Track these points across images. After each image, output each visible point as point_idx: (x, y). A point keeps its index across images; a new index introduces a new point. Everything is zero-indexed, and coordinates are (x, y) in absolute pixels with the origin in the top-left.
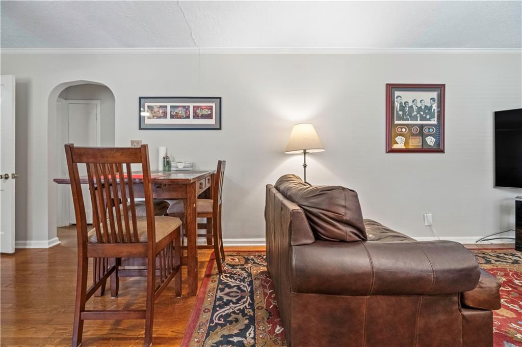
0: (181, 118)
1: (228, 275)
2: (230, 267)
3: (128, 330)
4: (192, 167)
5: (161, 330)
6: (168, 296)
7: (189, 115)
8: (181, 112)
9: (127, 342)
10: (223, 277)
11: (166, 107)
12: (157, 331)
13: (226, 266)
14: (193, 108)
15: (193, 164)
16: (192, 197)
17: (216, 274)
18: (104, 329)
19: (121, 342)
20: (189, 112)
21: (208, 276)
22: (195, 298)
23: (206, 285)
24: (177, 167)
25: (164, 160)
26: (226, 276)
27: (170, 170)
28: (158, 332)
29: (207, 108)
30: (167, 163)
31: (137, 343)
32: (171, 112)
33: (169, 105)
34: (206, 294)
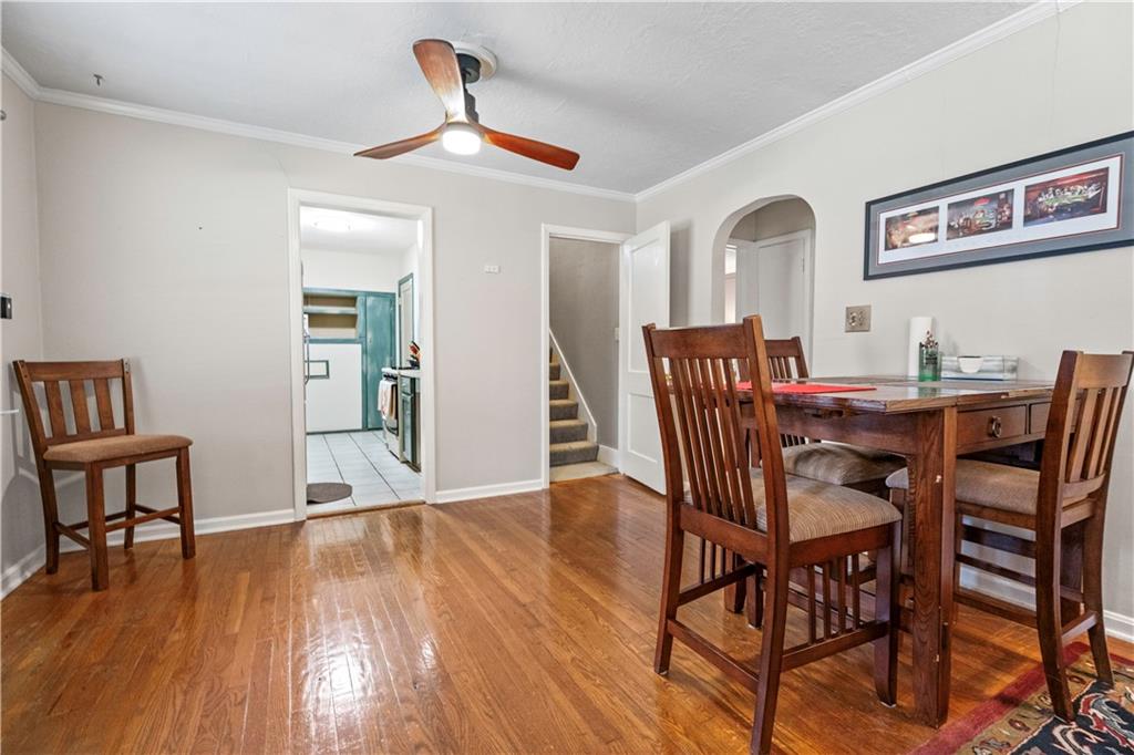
0: (981, 232)
1: (1093, 739)
2: (1117, 720)
3: (743, 701)
4: (1014, 370)
5: (802, 745)
6: (861, 685)
7: (1010, 218)
8: (981, 214)
9: (730, 720)
10: (1063, 733)
11: (935, 210)
12: (792, 741)
13: (1105, 708)
14: (1026, 192)
15: (1018, 361)
16: (933, 454)
17: (1043, 712)
18: (709, 670)
19: (720, 712)
20: (1011, 208)
21: (1008, 700)
22: (928, 733)
23: (982, 720)
24: (959, 370)
25: (921, 352)
26: (1079, 737)
27: (936, 377)
28: (791, 745)
29: (1081, 182)
30: (931, 359)
31: (744, 734)
32: (950, 219)
33: (943, 203)
34: (971, 744)
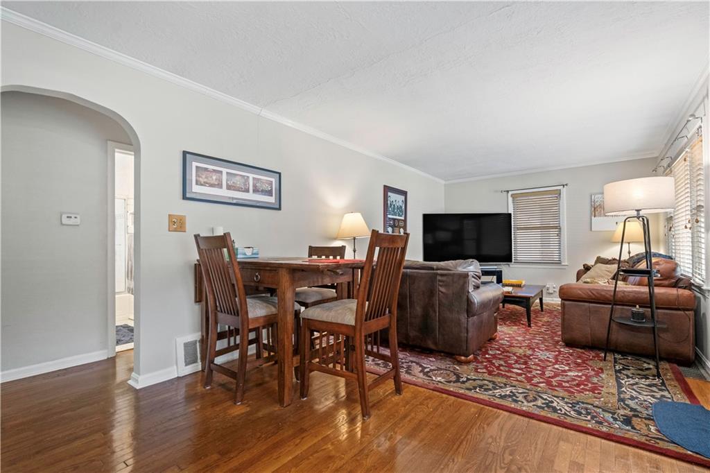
0: (239, 190)
7: (249, 188)
8: (239, 182)
11: (221, 172)
14: (253, 180)
20: (249, 184)
24: (245, 254)
29: (267, 183)
32: (227, 180)
33: (225, 171)
